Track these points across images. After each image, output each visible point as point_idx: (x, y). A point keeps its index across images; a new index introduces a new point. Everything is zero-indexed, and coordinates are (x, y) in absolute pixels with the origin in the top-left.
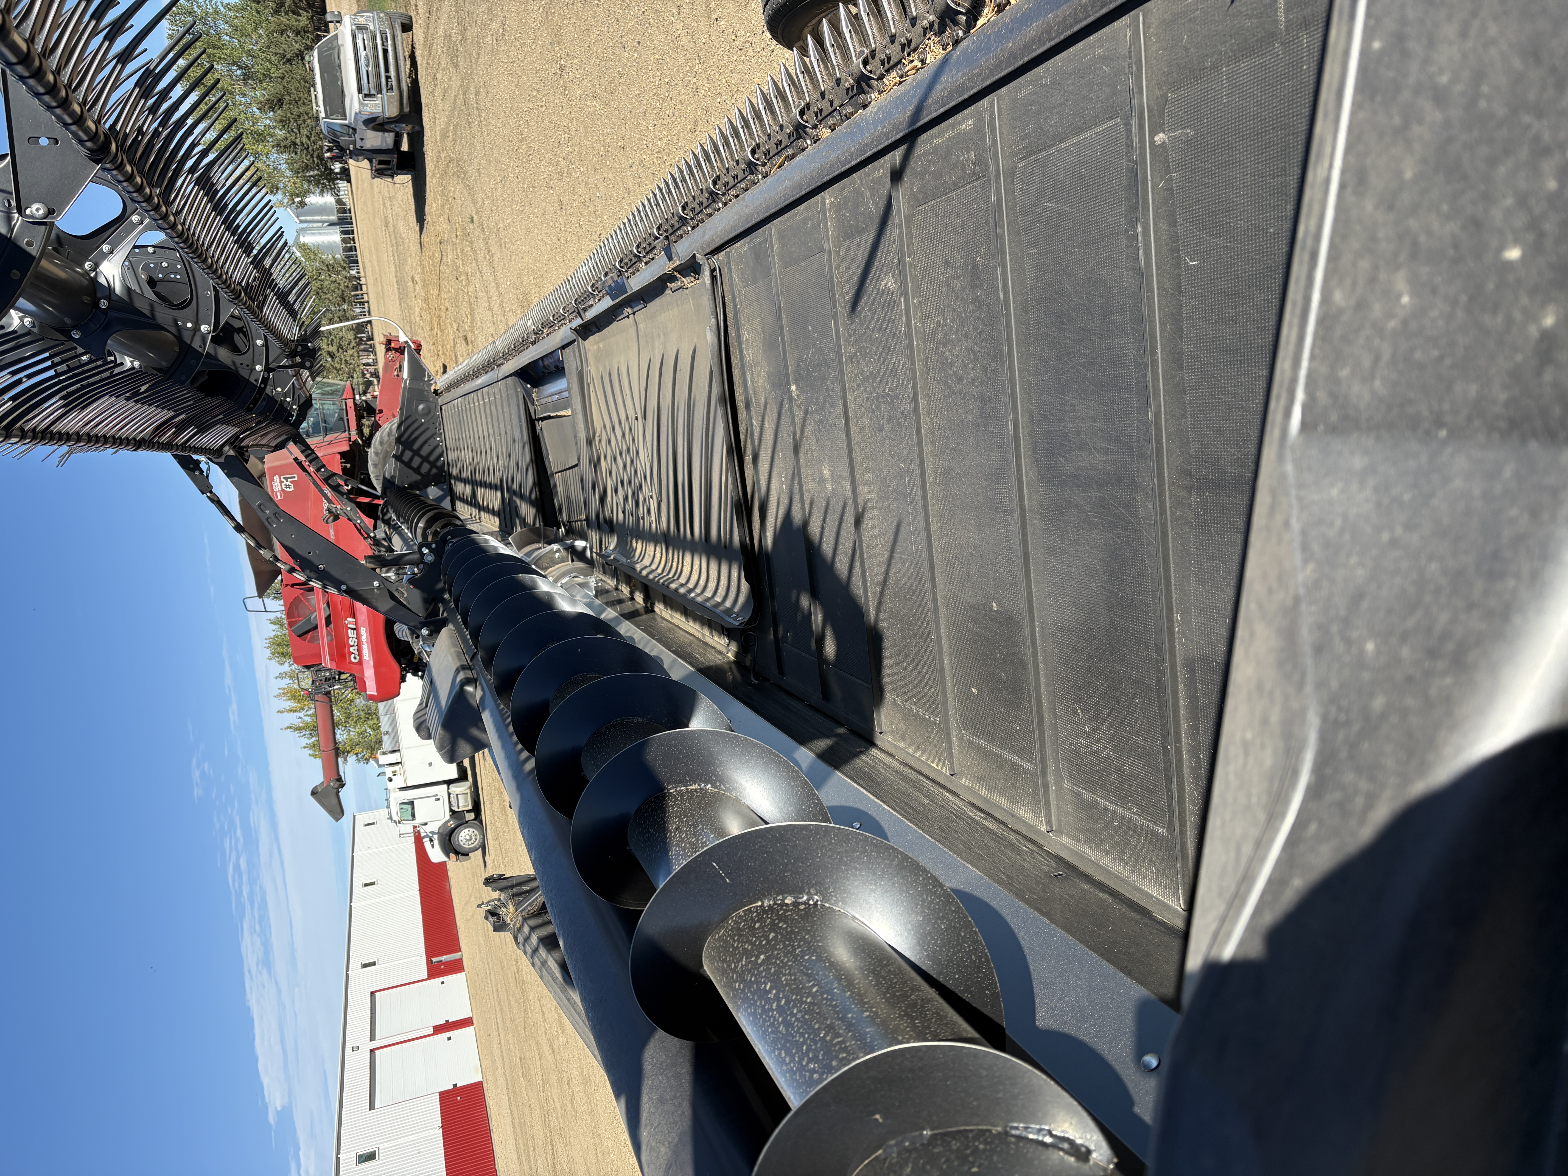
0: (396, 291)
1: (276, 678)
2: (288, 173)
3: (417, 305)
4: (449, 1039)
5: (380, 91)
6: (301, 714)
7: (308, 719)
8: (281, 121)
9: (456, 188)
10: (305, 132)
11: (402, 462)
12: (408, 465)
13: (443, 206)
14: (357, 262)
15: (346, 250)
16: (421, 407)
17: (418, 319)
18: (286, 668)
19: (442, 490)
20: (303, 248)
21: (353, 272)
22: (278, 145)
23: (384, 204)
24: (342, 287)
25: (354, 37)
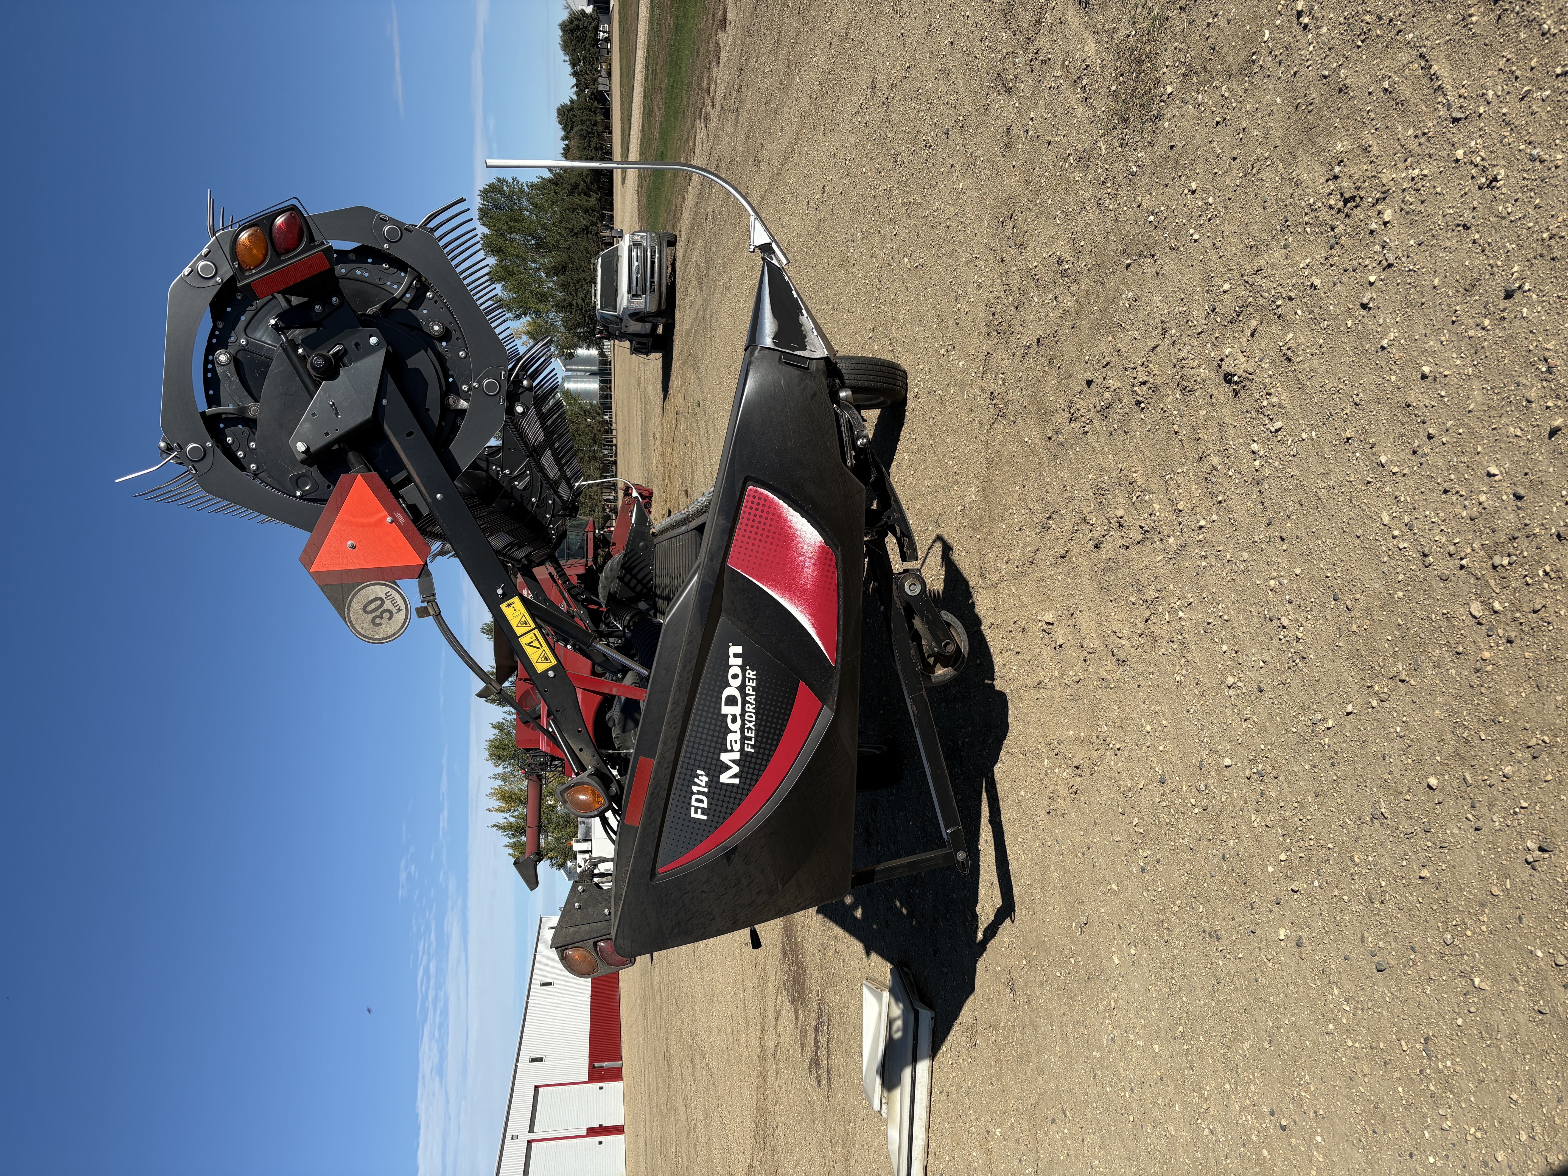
0: (640, 441)
1: (490, 778)
2: (562, 329)
3: (655, 457)
4: (600, 1143)
5: (645, 293)
6: (507, 815)
7: (512, 820)
8: (563, 285)
9: (691, 376)
10: (581, 295)
11: (623, 582)
12: (627, 584)
13: (681, 386)
14: (611, 408)
15: (602, 397)
16: (641, 544)
17: (654, 469)
18: (500, 770)
19: (649, 605)
20: (567, 394)
21: (606, 417)
22: (557, 305)
23: (639, 367)
24: (595, 431)
25: (630, 251)
